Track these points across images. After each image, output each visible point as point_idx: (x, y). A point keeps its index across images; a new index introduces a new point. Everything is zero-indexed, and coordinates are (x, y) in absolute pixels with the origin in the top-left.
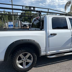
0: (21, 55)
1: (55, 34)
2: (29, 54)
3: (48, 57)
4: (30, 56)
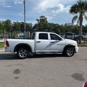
0: (21, 50)
1: (40, 42)
2: (25, 51)
3: (37, 54)
4: (26, 52)
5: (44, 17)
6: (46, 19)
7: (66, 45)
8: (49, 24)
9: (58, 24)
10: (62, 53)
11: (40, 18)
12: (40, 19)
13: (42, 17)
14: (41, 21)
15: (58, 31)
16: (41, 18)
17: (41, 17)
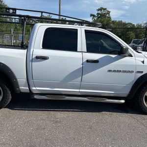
5: (105, 9)
6: (109, 12)
7: (141, 75)
8: (114, 22)
9: (131, 24)
10: (123, 101)
11: (97, 12)
12: (98, 14)
13: (101, 9)
14: (99, 18)
15: (129, 37)
16: (99, 12)
17: (98, 10)
